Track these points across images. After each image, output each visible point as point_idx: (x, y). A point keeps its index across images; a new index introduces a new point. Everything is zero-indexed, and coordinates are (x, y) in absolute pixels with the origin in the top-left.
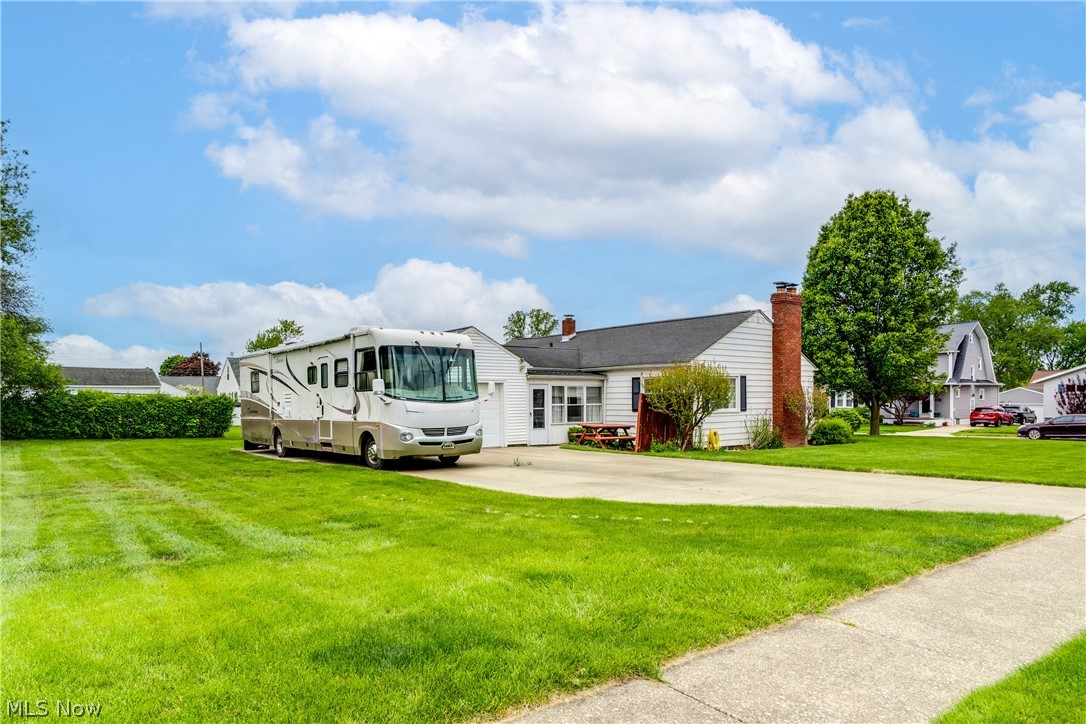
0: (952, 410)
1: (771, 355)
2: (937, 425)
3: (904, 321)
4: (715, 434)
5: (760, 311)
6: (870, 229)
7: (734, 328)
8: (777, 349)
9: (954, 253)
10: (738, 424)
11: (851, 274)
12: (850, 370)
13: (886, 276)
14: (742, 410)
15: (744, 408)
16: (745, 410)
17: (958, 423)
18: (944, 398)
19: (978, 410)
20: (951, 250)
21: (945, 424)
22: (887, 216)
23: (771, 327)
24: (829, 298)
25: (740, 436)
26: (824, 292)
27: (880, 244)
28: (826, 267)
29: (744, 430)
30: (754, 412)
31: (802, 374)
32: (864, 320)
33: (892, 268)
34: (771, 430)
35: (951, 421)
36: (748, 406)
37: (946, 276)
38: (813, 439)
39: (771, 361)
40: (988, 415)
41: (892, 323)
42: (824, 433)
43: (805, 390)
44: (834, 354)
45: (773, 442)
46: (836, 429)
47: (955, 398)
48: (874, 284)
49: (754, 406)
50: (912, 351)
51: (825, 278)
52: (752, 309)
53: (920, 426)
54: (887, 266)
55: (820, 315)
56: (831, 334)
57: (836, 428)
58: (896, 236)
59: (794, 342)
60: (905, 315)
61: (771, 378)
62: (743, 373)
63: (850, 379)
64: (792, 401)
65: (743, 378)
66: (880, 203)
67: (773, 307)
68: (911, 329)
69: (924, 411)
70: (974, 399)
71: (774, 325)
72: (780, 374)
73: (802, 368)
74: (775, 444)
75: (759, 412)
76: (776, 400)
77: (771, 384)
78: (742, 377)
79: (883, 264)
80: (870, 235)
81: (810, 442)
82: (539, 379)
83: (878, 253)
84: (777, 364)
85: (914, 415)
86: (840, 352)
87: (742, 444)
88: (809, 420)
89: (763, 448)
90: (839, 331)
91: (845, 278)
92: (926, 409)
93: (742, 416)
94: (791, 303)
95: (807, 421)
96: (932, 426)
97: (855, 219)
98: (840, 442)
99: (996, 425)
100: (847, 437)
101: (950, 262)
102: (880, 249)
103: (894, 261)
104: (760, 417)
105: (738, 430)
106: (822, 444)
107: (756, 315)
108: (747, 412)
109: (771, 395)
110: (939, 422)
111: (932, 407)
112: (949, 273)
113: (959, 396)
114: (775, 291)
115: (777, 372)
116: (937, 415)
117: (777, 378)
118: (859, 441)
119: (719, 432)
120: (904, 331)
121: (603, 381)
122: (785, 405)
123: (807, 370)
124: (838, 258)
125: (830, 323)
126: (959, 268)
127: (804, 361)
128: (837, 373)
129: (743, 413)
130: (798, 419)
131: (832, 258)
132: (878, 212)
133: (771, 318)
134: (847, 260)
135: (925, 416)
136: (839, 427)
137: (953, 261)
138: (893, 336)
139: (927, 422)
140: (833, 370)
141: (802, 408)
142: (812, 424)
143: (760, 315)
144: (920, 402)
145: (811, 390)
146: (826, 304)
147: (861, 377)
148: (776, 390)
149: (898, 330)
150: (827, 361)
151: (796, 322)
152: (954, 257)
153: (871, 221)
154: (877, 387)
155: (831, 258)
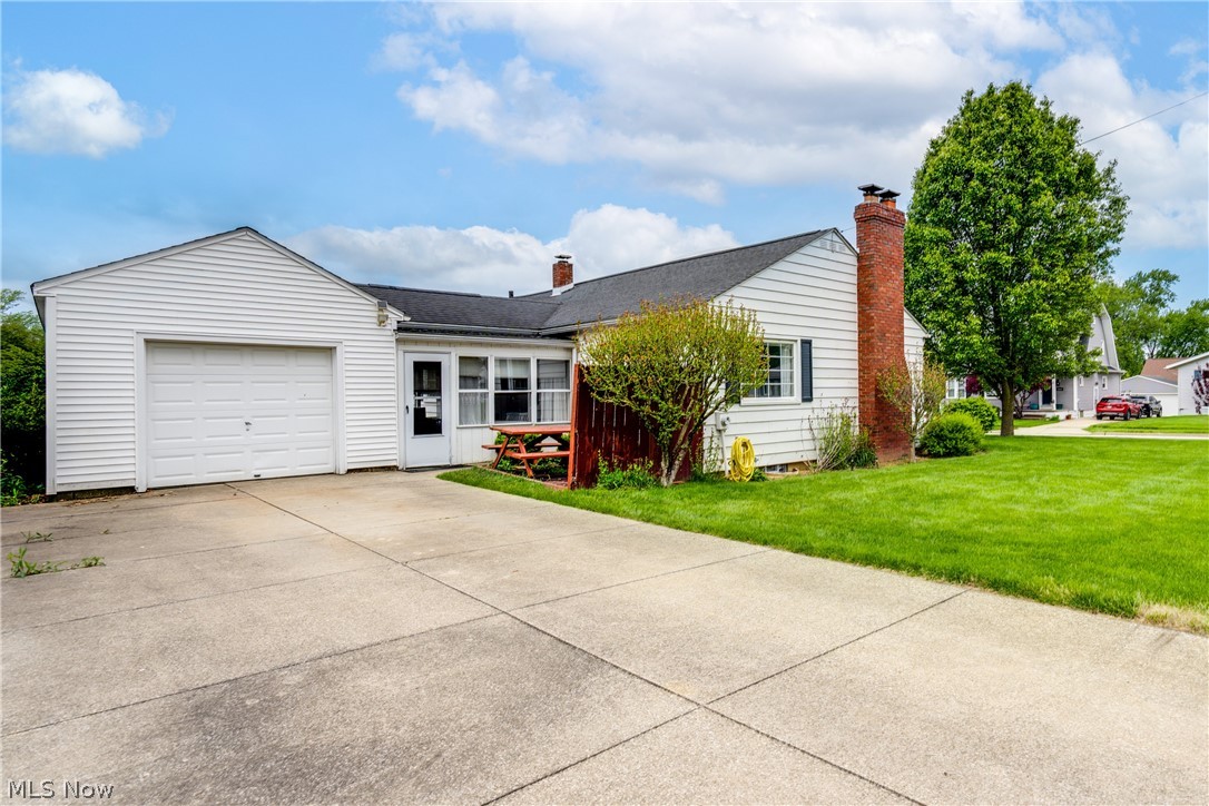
0: (1076, 400)
1: (855, 308)
2: (1061, 418)
3: (1053, 266)
4: (745, 445)
5: (835, 231)
6: (999, 130)
7: (787, 254)
8: (865, 297)
9: (1113, 176)
10: (797, 425)
11: (974, 196)
12: (975, 339)
13: (1025, 196)
14: (804, 400)
15: (808, 396)
16: (810, 400)
17: (1082, 416)
18: (1067, 388)
19: (1105, 400)
20: (1109, 172)
21: (1068, 417)
22: (1024, 114)
23: (854, 260)
24: (943, 232)
25: (799, 446)
26: (936, 224)
27: (1016, 151)
28: (938, 186)
29: (807, 435)
30: (826, 403)
31: (906, 341)
32: (996, 264)
33: (1035, 186)
34: (857, 432)
35: (1075, 414)
36: (816, 393)
37: (1102, 208)
38: (924, 446)
39: (855, 317)
40: (1115, 406)
41: (1036, 267)
42: (940, 438)
43: (911, 368)
44: (952, 315)
45: (858, 455)
46: (959, 431)
47: (1079, 387)
48: (1010, 209)
49: (827, 393)
50: (1064, 310)
51: (936, 206)
52: (822, 229)
53: (1040, 419)
54: (1027, 184)
55: (931, 257)
56: (947, 284)
57: (959, 428)
58: (1037, 140)
59: (891, 288)
60: (1053, 257)
61: (855, 346)
62: (807, 334)
63: (975, 352)
64: (890, 385)
65: (807, 344)
66: (1013, 95)
67: (858, 227)
68: (1062, 278)
69: (1044, 403)
70: (1097, 387)
71: (860, 258)
72: (869, 339)
73: (906, 332)
74: (860, 458)
75: (835, 402)
76: (863, 382)
77: (855, 355)
78: (803, 342)
79: (1021, 180)
80: (1001, 138)
81: (919, 452)
82: (428, 342)
83: (1013, 164)
84: (865, 322)
85: (1033, 407)
86: (961, 313)
87: (804, 459)
88: (918, 416)
89: (840, 467)
90: (960, 282)
91: (966, 202)
92: (1047, 399)
93: (806, 411)
94: (887, 221)
95: (914, 419)
96: (1055, 420)
97: (977, 121)
98: (966, 453)
99: (1126, 419)
100: (975, 442)
101: (1107, 189)
102: (1016, 160)
103: (1035, 177)
104: (837, 412)
105: (796, 436)
106: (937, 455)
107: (829, 236)
108: (815, 403)
109: (856, 374)
110: (1062, 414)
111: (1054, 398)
112: (1105, 202)
113: (1082, 385)
114: (860, 199)
115: (865, 335)
116: (1059, 407)
117: (865, 346)
118: (993, 447)
119: (753, 440)
120: (1054, 280)
121: (570, 350)
122: (878, 391)
123: (914, 336)
124: (955, 173)
125: (947, 269)
126: (1121, 195)
127: (909, 322)
128: (956, 343)
129: (807, 405)
130: (900, 415)
131: (947, 175)
132: (1010, 107)
133: (854, 245)
134: (969, 175)
135: (1046, 407)
136: (963, 427)
137: (1111, 186)
138: (1038, 287)
139: (1050, 415)
140: (951, 340)
141: (906, 395)
142: (921, 423)
143: (836, 238)
144: (1040, 391)
145: (920, 368)
146: (940, 241)
147: (991, 350)
148: (864, 367)
149: (1045, 278)
150: (942, 326)
151: (895, 254)
152: (1113, 181)
153: (1001, 118)
154: (1011, 367)
155: (945, 173)
